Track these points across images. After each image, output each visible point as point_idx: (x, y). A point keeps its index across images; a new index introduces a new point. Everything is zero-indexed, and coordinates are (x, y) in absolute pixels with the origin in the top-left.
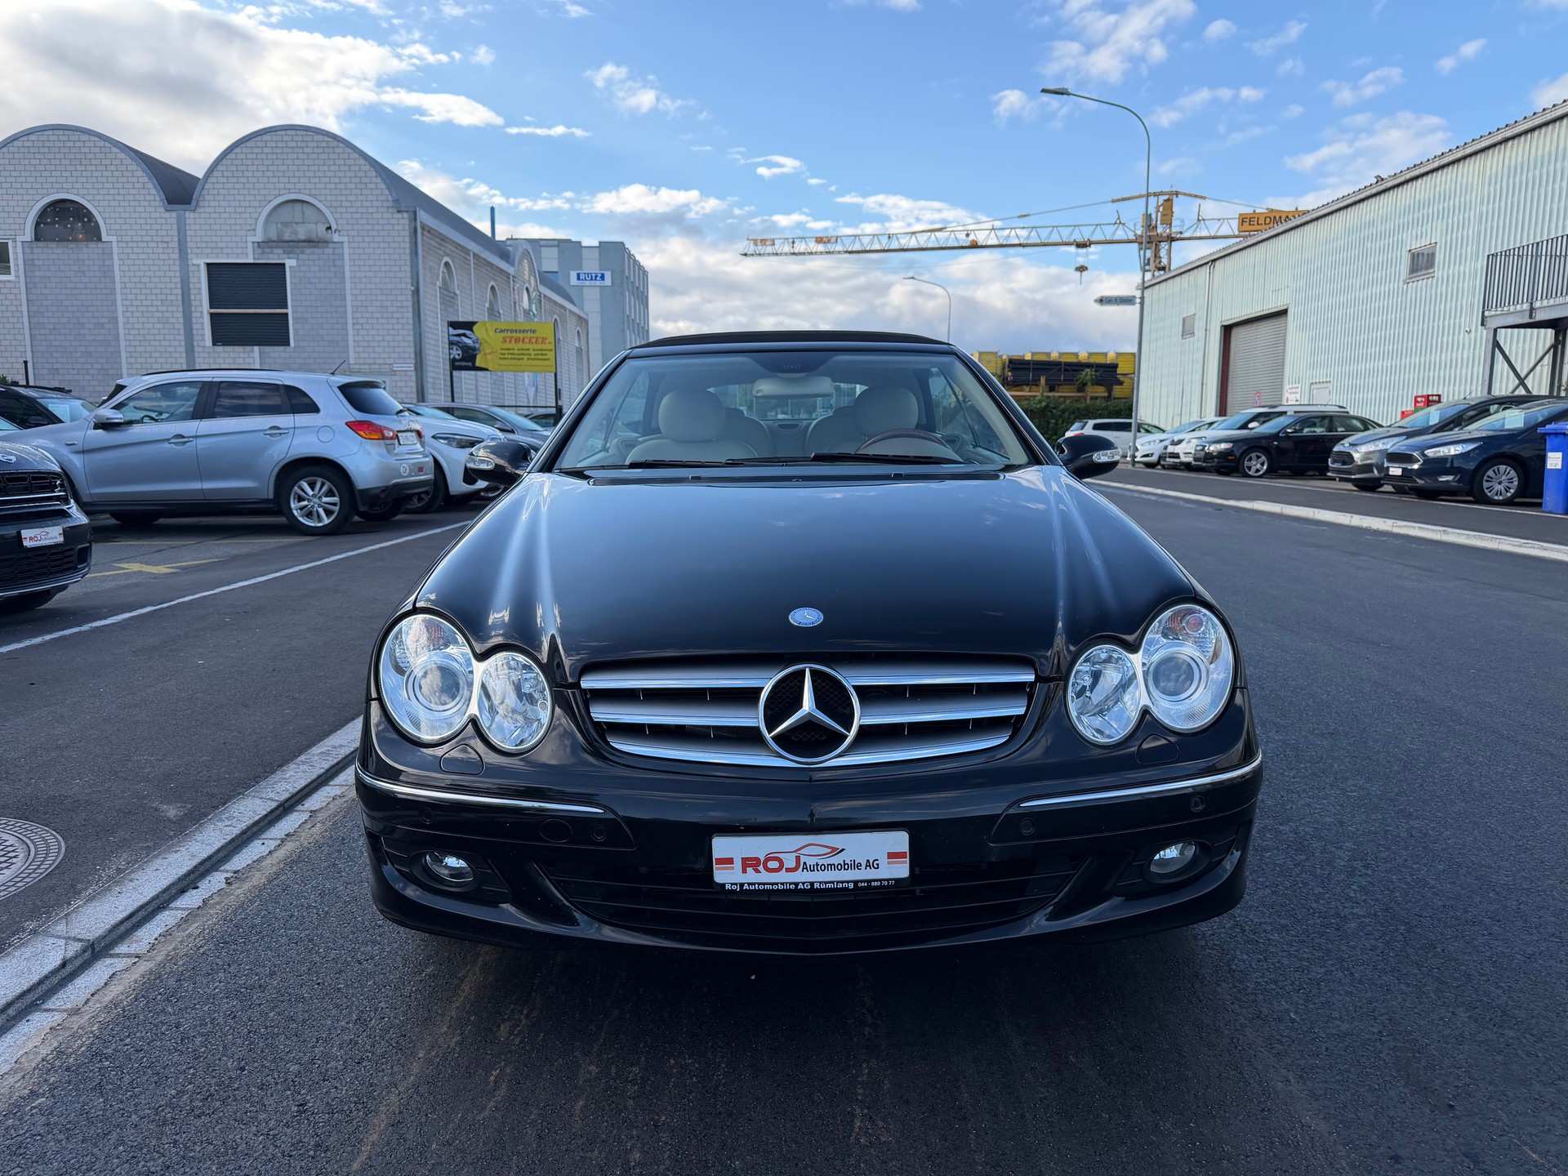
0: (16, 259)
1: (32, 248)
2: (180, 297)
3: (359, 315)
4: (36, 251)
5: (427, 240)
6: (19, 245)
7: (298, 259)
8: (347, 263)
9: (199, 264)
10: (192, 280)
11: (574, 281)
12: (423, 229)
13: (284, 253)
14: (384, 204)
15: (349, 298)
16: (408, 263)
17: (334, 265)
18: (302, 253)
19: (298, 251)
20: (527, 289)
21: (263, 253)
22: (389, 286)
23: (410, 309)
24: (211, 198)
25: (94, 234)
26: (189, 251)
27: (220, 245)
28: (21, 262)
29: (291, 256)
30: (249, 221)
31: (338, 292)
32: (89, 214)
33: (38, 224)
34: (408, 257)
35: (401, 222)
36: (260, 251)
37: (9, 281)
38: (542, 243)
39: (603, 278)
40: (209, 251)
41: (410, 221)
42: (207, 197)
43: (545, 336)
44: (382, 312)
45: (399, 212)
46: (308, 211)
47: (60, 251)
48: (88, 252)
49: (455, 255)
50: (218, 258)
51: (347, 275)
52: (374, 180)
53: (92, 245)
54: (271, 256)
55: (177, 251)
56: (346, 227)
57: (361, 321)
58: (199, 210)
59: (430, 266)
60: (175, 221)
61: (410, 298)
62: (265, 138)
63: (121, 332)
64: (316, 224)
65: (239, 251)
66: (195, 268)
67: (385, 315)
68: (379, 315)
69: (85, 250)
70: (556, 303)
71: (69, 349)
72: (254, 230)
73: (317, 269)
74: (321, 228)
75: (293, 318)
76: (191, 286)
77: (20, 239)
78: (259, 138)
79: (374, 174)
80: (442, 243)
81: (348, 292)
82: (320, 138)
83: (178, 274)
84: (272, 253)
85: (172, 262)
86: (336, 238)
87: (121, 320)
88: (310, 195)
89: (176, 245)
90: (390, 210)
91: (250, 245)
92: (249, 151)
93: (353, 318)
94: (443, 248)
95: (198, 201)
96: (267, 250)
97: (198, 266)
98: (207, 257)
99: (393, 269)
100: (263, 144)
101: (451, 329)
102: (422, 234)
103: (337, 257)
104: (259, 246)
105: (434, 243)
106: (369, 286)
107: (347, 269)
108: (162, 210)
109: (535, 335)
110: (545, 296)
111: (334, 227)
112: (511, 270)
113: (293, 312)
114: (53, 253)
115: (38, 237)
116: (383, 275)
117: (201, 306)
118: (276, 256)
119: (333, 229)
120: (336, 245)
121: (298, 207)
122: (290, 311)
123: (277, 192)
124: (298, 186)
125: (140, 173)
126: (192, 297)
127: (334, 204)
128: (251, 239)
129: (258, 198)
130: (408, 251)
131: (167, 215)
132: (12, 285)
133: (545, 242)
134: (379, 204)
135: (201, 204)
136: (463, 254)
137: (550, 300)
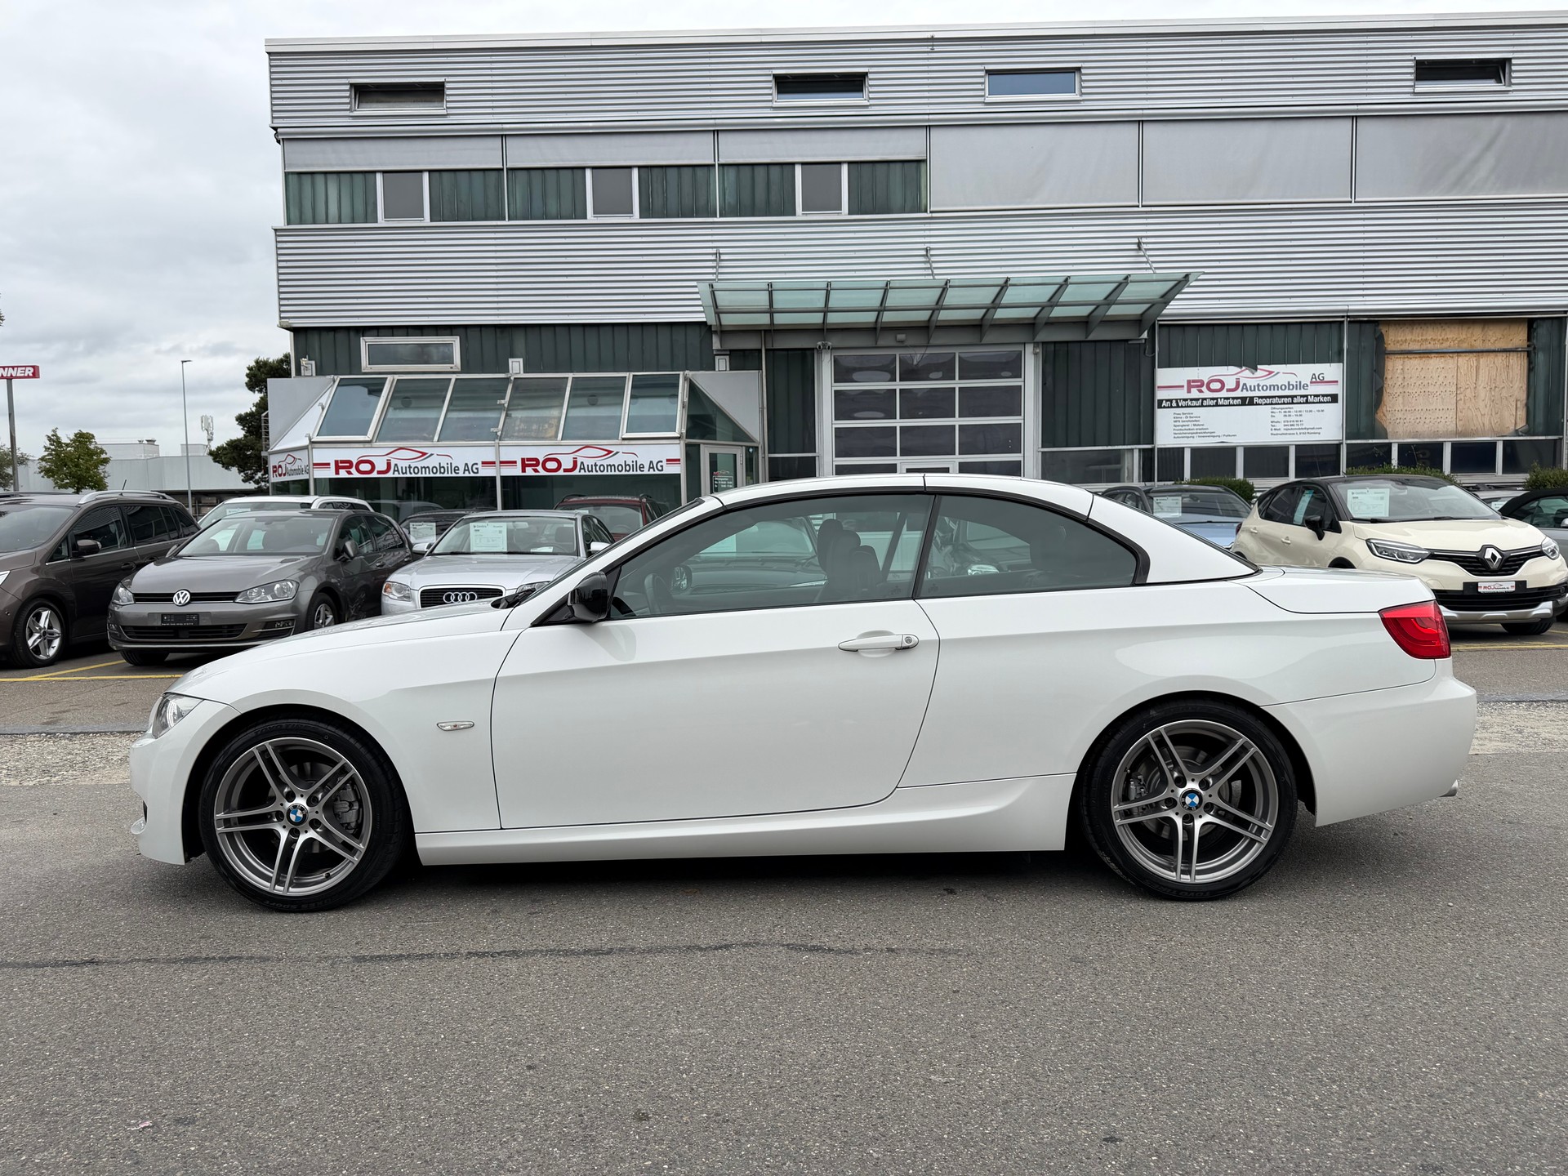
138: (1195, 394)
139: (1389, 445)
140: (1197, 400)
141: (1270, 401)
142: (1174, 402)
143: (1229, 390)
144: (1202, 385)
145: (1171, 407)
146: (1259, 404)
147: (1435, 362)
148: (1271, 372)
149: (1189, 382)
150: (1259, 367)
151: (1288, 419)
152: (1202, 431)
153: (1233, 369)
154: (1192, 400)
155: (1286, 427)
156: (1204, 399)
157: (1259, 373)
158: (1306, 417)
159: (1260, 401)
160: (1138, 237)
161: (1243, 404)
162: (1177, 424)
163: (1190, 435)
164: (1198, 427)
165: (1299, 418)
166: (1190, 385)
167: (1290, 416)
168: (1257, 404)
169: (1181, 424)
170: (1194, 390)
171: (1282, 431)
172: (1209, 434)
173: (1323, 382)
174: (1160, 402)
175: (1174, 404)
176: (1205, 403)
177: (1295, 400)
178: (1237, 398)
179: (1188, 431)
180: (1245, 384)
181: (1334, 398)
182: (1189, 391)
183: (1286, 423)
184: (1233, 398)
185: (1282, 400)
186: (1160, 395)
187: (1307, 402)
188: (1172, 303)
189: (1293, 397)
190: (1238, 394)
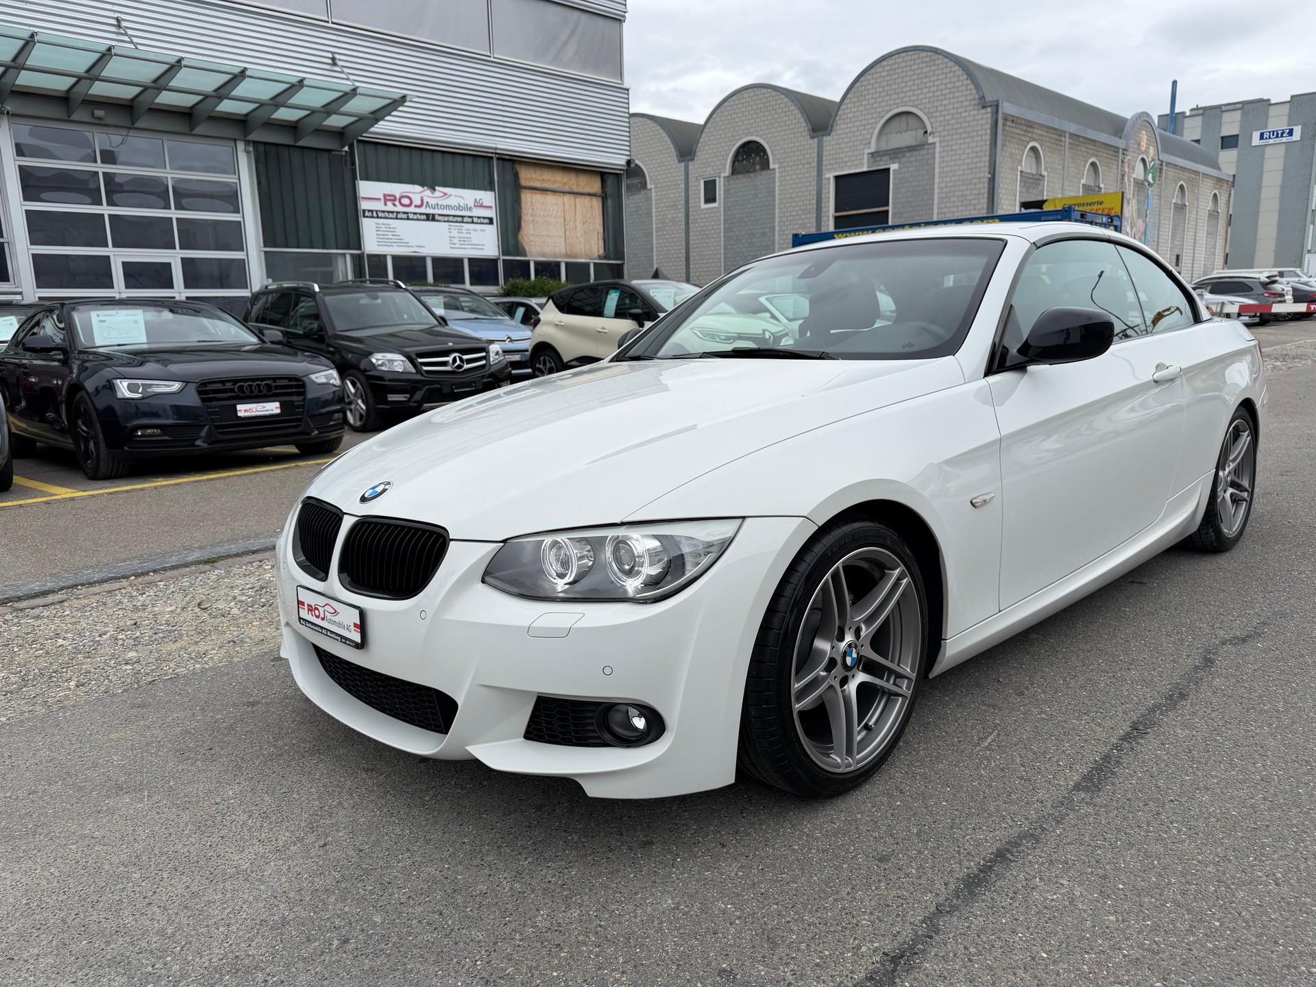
0: (720, 190)
1: (729, 181)
2: (815, 206)
3: (943, 205)
4: (731, 182)
5: (1010, 129)
6: (722, 179)
7: (900, 163)
8: (937, 160)
9: (830, 176)
10: (824, 191)
11: (1256, 141)
12: (1005, 120)
13: (891, 159)
14: (972, 103)
15: (936, 191)
16: (988, 153)
17: (927, 164)
18: (904, 157)
19: (900, 155)
20: (1143, 160)
21: (875, 161)
22: (970, 176)
23: (986, 195)
24: (842, 121)
25: (765, 165)
26: (824, 168)
27: (845, 159)
28: (722, 192)
29: (896, 160)
30: (866, 136)
31: (928, 187)
32: (764, 150)
33: (734, 162)
34: (988, 148)
35: (985, 116)
36: (873, 160)
37: (715, 208)
38: (1224, 108)
39: (1291, 133)
40: (837, 166)
41: (992, 115)
42: (839, 122)
43: (1111, 206)
44: (962, 201)
45: (983, 107)
46: (911, 120)
47: (745, 180)
48: (761, 178)
49: (1044, 138)
50: (842, 170)
51: (937, 171)
52: (965, 82)
53: (764, 173)
54: (880, 163)
55: (816, 169)
56: (939, 129)
57: (944, 210)
58: (833, 133)
59: (1011, 153)
60: (816, 145)
61: (986, 185)
62: (884, 63)
63: (777, 237)
64: (916, 130)
65: (858, 162)
66: (827, 181)
67: (964, 203)
68: (959, 204)
69: (760, 177)
70: (1184, 169)
71: (745, 254)
72: (870, 143)
73: (913, 169)
74: (921, 132)
75: (893, 214)
76: (823, 196)
77: (723, 175)
78: (879, 65)
79: (965, 77)
80: (1029, 129)
81: (936, 186)
82: (924, 54)
83: (815, 188)
84: (881, 160)
85: (812, 179)
86: (931, 140)
87: (777, 229)
88: (913, 106)
89: (815, 164)
90: (977, 107)
91: (866, 156)
92: (871, 77)
93: (938, 209)
94: (1030, 135)
95: (832, 126)
96: (878, 159)
97: (829, 179)
98: (835, 171)
99: (975, 160)
100: (881, 69)
101: (1023, 209)
102: (1004, 125)
103: (930, 156)
104: (872, 156)
105: (1018, 131)
106: (953, 179)
107: (937, 166)
108: (808, 138)
109: (1101, 207)
110: (1168, 164)
111: (929, 131)
112: (1121, 143)
113: (893, 208)
114: (743, 181)
115: (734, 171)
116: (965, 167)
117: (828, 211)
118: (884, 163)
119: (929, 132)
120: (930, 146)
121: (904, 118)
122: (890, 208)
123: (888, 108)
124: (904, 100)
125: (797, 111)
126: (823, 205)
127: (931, 110)
128: (867, 151)
129: (875, 116)
130: (988, 142)
131: (811, 141)
132: (716, 210)
133: (1227, 108)
134: (967, 103)
135: (835, 128)
136: (1056, 137)
137: (1176, 166)
138: (390, 207)
139: (528, 263)
140: (392, 212)
141: (447, 218)
142: (375, 213)
143: (416, 206)
144: (395, 200)
145: (373, 217)
147: (551, 198)
148: (445, 194)
149: (385, 196)
150: (437, 188)
151: (460, 235)
152: (399, 241)
153: (418, 188)
154: (388, 212)
155: (460, 242)
156: (398, 213)
157: (437, 194)
158: (473, 235)
159: (440, 218)
160: (332, 53)
161: (428, 219)
162: (379, 233)
163: (390, 244)
164: (395, 237)
165: (468, 236)
166: (388, 198)
167: (462, 233)
168: (438, 221)
169: (382, 233)
170: (389, 203)
171: (458, 246)
172: (404, 244)
173: (482, 206)
174: (364, 211)
175: (375, 215)
176: (399, 216)
177: (465, 220)
178: (423, 214)
179: (388, 241)
180: (427, 203)
181: (491, 221)
182: (385, 204)
183: (460, 239)
184: (420, 214)
185: (456, 219)
186: (364, 205)
187: (473, 222)
188: (381, 123)
189: (463, 217)
190: (423, 210)
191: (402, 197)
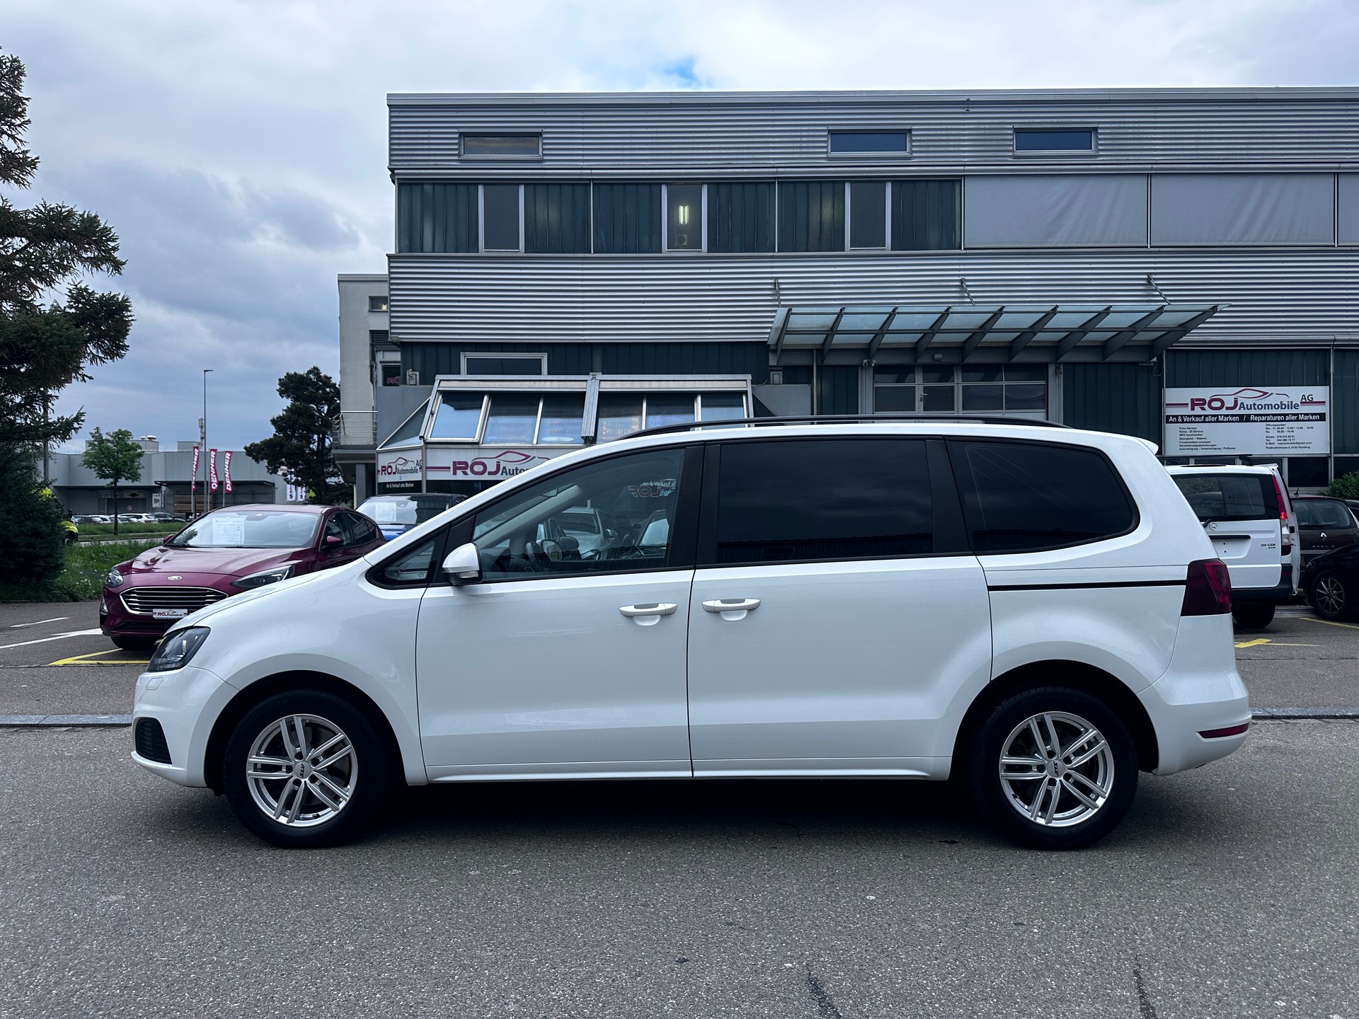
140: (1200, 416)
141: (1266, 418)
142: (1180, 417)
145: (1177, 422)
146: (1255, 421)
148: (1266, 393)
151: (1281, 434)
152: (1205, 444)
153: (1232, 390)
154: (1195, 416)
155: (1279, 442)
156: (1206, 416)
158: (1297, 433)
159: (1256, 418)
160: (1147, 273)
161: (1241, 420)
162: (1182, 437)
163: (1194, 447)
164: (1201, 440)
165: (1291, 434)
167: (1282, 431)
168: (1253, 421)
169: (1186, 437)
171: (1276, 445)
172: (1211, 447)
174: (1168, 417)
175: (1180, 420)
176: (1207, 419)
177: (1287, 418)
178: (1235, 415)
179: (1193, 444)
181: (1322, 417)
183: (1280, 438)
184: (1232, 416)
185: (1275, 418)
186: (1169, 411)
187: (1298, 420)
189: (1285, 415)
190: (1236, 411)
191: (1211, 401)
